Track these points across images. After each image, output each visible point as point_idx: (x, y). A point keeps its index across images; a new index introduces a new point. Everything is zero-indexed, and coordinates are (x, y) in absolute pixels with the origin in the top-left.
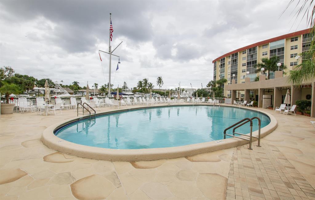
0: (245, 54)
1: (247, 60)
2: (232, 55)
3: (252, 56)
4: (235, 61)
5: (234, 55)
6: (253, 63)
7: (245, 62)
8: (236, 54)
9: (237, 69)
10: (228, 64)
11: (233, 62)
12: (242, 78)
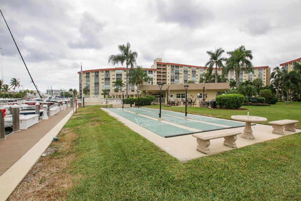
0: (103, 73)
1: (105, 77)
2: (95, 72)
3: (107, 75)
4: (97, 76)
5: (97, 72)
6: (108, 79)
7: (104, 77)
8: (98, 72)
9: (99, 81)
10: (92, 77)
11: (96, 76)
12: (102, 86)
